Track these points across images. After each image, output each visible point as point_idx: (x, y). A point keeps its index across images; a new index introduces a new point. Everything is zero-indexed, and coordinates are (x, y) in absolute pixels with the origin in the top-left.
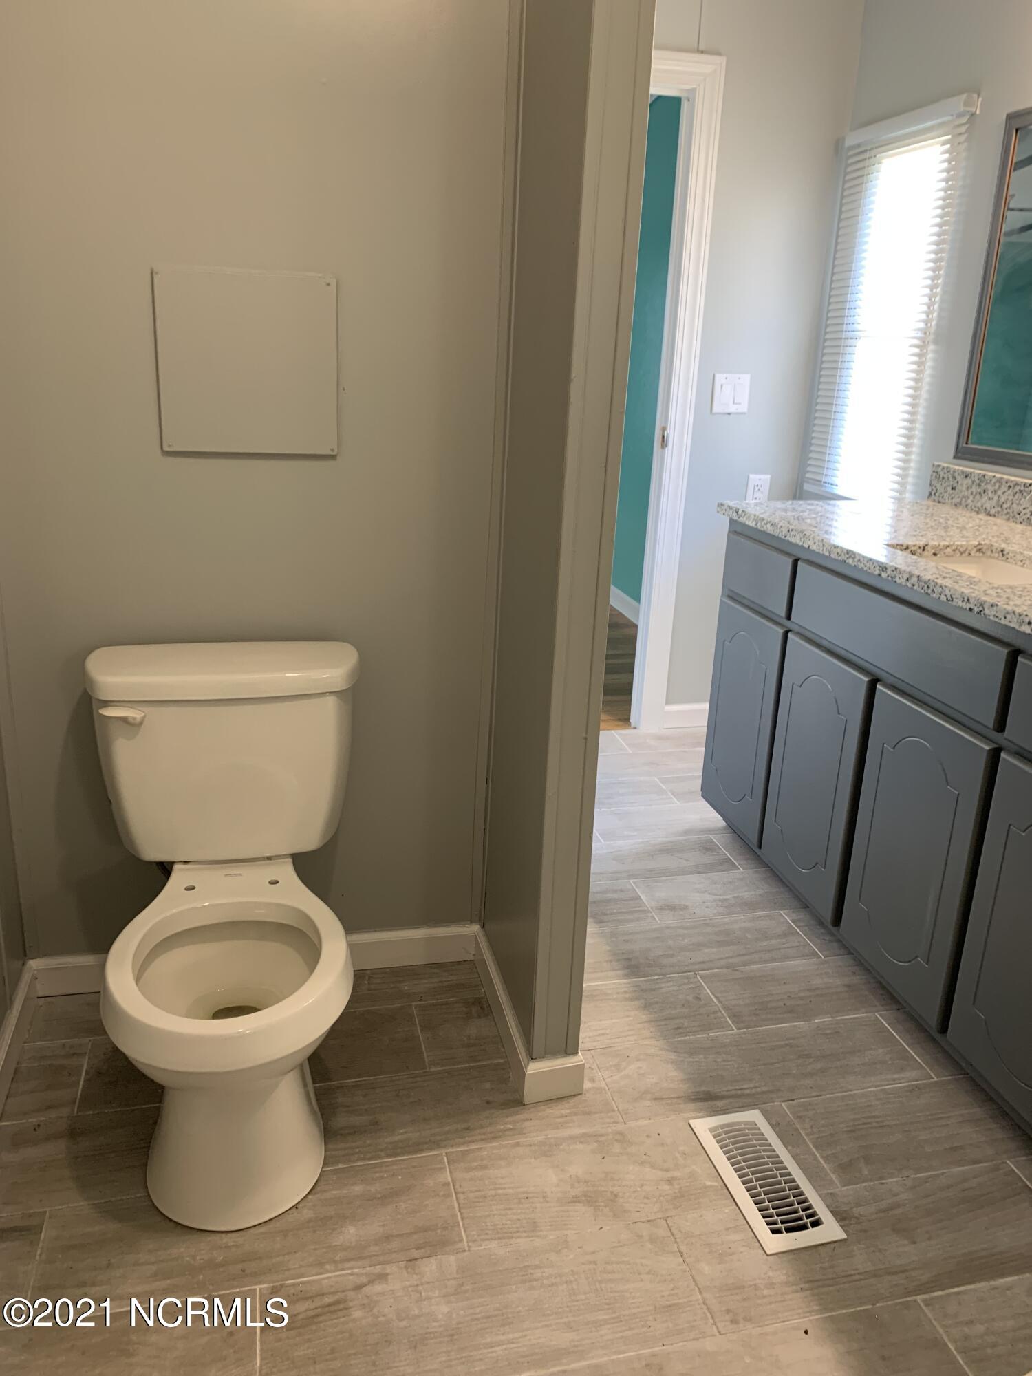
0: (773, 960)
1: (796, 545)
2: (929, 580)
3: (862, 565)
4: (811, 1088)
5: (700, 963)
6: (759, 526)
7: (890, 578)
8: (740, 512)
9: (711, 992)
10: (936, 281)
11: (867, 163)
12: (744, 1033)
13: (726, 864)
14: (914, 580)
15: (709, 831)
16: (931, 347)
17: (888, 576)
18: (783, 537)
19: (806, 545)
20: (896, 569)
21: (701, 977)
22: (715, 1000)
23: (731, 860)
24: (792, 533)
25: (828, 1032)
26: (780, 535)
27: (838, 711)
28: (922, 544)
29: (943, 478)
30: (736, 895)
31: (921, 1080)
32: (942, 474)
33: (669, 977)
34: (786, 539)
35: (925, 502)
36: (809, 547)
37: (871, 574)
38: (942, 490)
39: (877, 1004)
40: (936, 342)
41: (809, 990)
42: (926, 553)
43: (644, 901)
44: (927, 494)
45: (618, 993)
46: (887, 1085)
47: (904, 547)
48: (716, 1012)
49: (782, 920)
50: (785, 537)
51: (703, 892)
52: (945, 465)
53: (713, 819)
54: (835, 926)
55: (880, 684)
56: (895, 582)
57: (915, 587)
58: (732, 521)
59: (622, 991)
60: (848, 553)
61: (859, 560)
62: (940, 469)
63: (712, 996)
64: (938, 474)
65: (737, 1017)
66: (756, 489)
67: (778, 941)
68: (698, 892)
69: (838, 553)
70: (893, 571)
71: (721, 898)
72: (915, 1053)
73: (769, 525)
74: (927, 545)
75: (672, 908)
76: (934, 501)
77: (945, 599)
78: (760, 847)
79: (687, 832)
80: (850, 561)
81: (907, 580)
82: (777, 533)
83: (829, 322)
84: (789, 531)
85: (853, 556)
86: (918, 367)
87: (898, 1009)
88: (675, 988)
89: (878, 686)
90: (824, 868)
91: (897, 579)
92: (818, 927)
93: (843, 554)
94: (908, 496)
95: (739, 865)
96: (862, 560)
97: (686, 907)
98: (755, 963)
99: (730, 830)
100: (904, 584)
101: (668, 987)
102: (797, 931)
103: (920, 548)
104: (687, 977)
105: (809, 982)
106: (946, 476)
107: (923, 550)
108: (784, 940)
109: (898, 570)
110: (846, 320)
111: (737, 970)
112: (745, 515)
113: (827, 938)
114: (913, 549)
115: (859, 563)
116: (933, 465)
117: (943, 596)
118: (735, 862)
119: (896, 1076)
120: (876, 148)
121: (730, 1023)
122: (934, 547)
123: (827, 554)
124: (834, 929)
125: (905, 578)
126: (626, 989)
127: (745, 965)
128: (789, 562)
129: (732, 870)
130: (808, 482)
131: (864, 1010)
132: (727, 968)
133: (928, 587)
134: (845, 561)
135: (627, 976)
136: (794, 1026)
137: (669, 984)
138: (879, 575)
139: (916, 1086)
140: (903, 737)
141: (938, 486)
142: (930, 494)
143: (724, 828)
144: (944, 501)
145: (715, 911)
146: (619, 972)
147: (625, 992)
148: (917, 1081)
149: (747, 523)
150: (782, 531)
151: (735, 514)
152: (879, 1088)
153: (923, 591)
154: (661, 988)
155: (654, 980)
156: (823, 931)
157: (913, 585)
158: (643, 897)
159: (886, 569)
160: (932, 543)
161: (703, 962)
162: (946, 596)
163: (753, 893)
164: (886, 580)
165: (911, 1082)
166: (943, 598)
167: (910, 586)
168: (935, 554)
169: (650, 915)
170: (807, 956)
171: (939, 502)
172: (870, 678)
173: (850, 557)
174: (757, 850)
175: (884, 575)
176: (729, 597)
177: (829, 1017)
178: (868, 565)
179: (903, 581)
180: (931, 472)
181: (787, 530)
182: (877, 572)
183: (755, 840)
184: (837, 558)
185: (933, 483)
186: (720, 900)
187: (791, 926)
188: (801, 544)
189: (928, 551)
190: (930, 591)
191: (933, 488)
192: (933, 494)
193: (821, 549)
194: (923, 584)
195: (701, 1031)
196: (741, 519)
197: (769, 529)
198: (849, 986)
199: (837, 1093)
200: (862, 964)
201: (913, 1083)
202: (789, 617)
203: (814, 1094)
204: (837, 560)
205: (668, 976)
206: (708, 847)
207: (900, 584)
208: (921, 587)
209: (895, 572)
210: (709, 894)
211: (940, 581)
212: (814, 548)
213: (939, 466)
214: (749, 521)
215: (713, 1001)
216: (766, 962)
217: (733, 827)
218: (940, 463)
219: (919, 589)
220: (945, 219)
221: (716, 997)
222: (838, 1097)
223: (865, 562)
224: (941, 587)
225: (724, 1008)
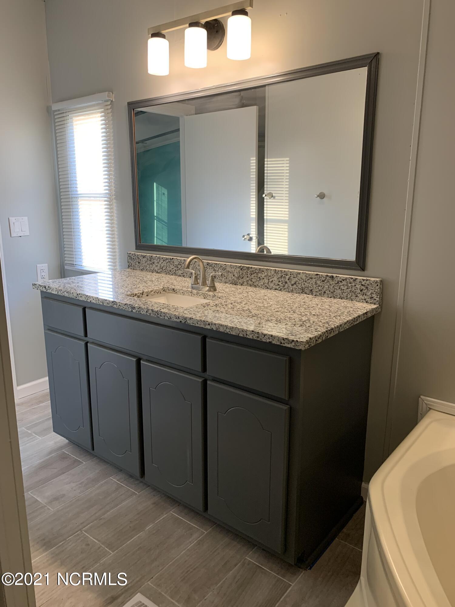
0: (117, 505)
1: (83, 301)
2: (158, 311)
3: (122, 307)
4: (158, 566)
5: (81, 524)
6: (59, 293)
7: (137, 312)
8: (47, 287)
9: (93, 538)
10: (110, 172)
11: (65, 118)
12: (117, 553)
13: (76, 463)
14: (150, 311)
15: (61, 448)
16: (114, 201)
17: (136, 311)
18: (75, 298)
19: (89, 301)
20: (140, 307)
21: (85, 532)
22: (96, 541)
23: (77, 460)
24: (79, 296)
25: (154, 532)
26: (73, 297)
27: (123, 377)
28: (141, 292)
29: (133, 259)
30: (86, 478)
31: (201, 536)
32: (132, 257)
33: (69, 540)
34: (77, 298)
35: (128, 270)
36: (91, 301)
37: (128, 311)
38: (134, 264)
39: (169, 507)
40: (115, 199)
41: (138, 514)
42: (144, 296)
43: (40, 501)
44: (128, 266)
45: (44, 563)
46: (188, 547)
47: (135, 295)
48: (99, 548)
49: (113, 482)
50: (76, 298)
51: (70, 483)
52: (133, 253)
53: (60, 440)
54: (142, 478)
55: (142, 361)
56: (141, 313)
57: (151, 315)
58: (42, 292)
59: (46, 560)
60: (113, 303)
61: (120, 305)
62: (131, 255)
63: (94, 540)
64: (130, 257)
65: (111, 546)
66: (42, 271)
67: (115, 494)
68: (67, 484)
69: (107, 303)
70: (138, 309)
71: (80, 482)
72: (193, 524)
73: (65, 293)
74: (143, 292)
75: (56, 499)
76: (131, 269)
77: (167, 318)
78: (93, 450)
79: (50, 453)
80: (115, 306)
81: (147, 312)
82: (71, 296)
83: (61, 191)
84: (77, 295)
85: (116, 304)
86: (110, 210)
87: (179, 505)
88: (74, 544)
89: (141, 362)
90: (131, 452)
91: (141, 312)
92: (130, 479)
93: (110, 303)
94: (118, 267)
95: (82, 460)
96: (121, 305)
97: (64, 495)
98: (108, 511)
99: (72, 444)
100: (145, 314)
101: (70, 545)
102: (122, 485)
103: (141, 294)
104: (78, 535)
105: (137, 509)
106: (134, 258)
107: (142, 295)
108: (117, 493)
109: (141, 308)
110: (70, 190)
111: (101, 519)
112: (50, 289)
113: (136, 483)
114: (138, 295)
115: (120, 307)
116: (128, 253)
117: (166, 317)
118: (80, 460)
119: (190, 540)
120: (68, 112)
121: (108, 550)
122: (147, 292)
123: (102, 304)
124: (141, 480)
125: (146, 311)
126: (48, 559)
127: (104, 514)
128: (81, 310)
129: (80, 465)
130: (66, 265)
131: (165, 513)
132: (96, 520)
133: (158, 314)
134: (112, 306)
135: (46, 550)
136: (138, 536)
137: (70, 544)
138: (132, 311)
139: (200, 540)
140: (159, 383)
141: (132, 262)
142: (129, 266)
143: (68, 443)
144: (136, 269)
145: (79, 491)
146: (40, 550)
147: (48, 561)
148: (199, 538)
149: (52, 292)
150: (74, 295)
151: (44, 289)
152: (186, 550)
153: (155, 316)
154: (66, 549)
155: (61, 545)
156: (132, 480)
157: (150, 314)
158: (38, 499)
159: (135, 308)
160: (145, 291)
161: (83, 523)
162: (167, 317)
163: (94, 473)
164: (136, 313)
165: (197, 539)
166: (166, 318)
167: (148, 314)
168: (147, 295)
169: (46, 508)
170: (131, 496)
171: (134, 269)
172: (136, 359)
173: (114, 304)
174: (92, 452)
175: (134, 311)
176: (49, 329)
177: (152, 524)
178: (125, 307)
179: (145, 313)
180: (127, 257)
181: (76, 294)
182: (130, 310)
183: (90, 447)
184: (107, 305)
185: (129, 261)
186: (80, 484)
187: (118, 483)
188: (86, 300)
189: (144, 294)
190: (159, 316)
191: (130, 263)
192: (130, 265)
193: (98, 302)
194: (155, 313)
195: (96, 563)
196: (48, 291)
197: (66, 295)
198: (154, 503)
199: (170, 562)
200: (155, 489)
201: (198, 540)
202: (86, 335)
203: (160, 569)
204: (108, 306)
205: (67, 539)
206: (63, 457)
207: (143, 314)
208: (154, 314)
209: (140, 309)
210: (74, 482)
211: (162, 310)
212: (94, 301)
213: (130, 253)
214: (53, 291)
215: (95, 542)
216: (112, 508)
217: (74, 442)
218: (130, 252)
219: (153, 316)
220: (109, 145)
221: (97, 539)
222: (171, 565)
223: (123, 306)
224: (164, 313)
225: (102, 544)
